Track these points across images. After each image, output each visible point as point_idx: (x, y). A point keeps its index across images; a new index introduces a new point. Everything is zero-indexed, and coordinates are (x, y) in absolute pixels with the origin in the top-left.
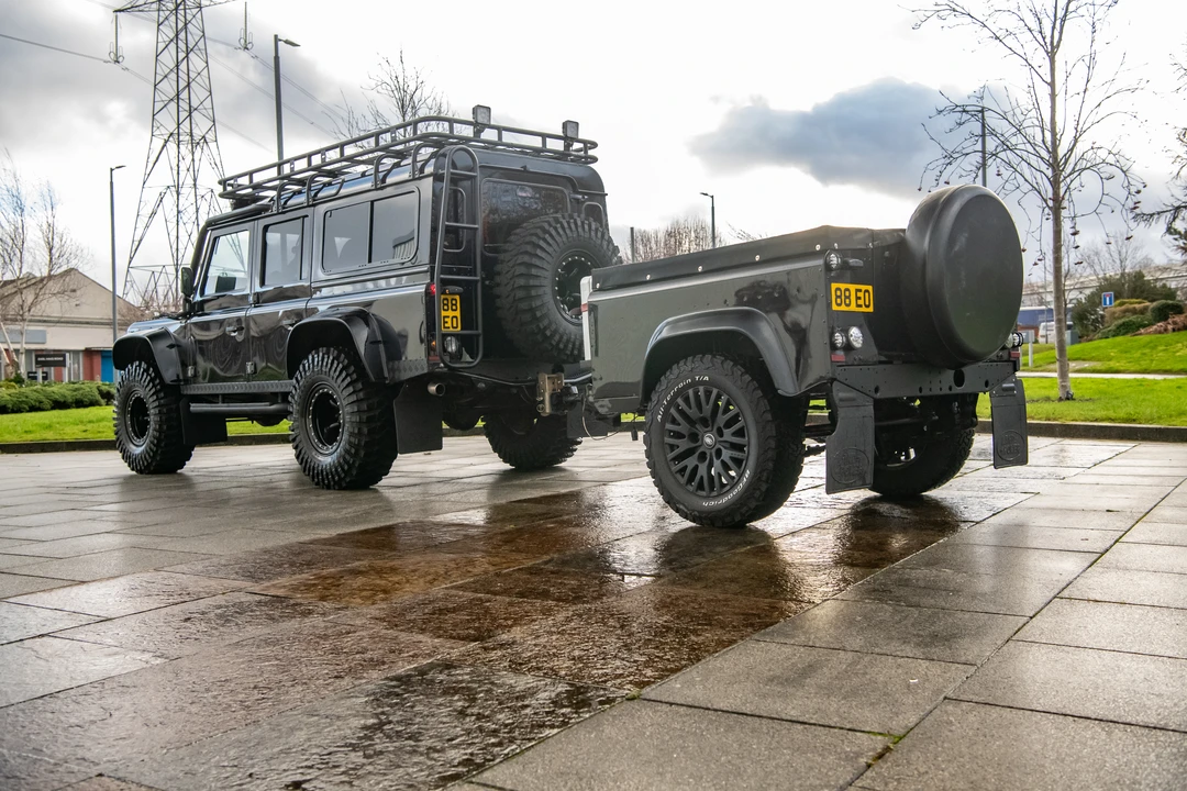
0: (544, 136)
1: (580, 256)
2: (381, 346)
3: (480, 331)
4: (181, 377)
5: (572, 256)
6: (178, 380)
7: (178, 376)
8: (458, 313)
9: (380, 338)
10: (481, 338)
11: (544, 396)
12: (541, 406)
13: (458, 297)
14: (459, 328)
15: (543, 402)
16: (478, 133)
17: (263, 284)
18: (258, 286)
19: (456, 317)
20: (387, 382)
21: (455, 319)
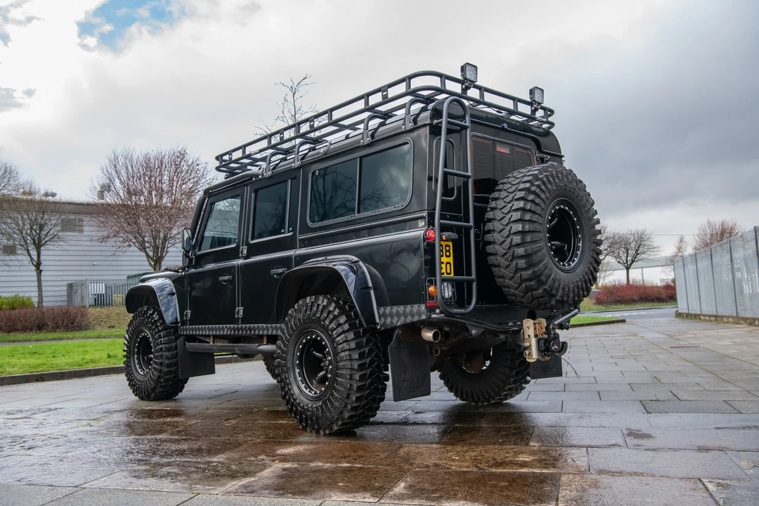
0: (516, 100)
1: (565, 205)
2: (372, 292)
3: (474, 276)
4: (179, 320)
5: (557, 205)
6: (177, 322)
7: (177, 319)
8: (451, 260)
9: (370, 285)
10: (474, 285)
11: (530, 342)
12: (527, 351)
13: (450, 244)
14: (452, 275)
15: (529, 348)
16: (465, 90)
17: (252, 239)
18: (250, 240)
19: (449, 263)
20: (379, 327)
21: (448, 265)
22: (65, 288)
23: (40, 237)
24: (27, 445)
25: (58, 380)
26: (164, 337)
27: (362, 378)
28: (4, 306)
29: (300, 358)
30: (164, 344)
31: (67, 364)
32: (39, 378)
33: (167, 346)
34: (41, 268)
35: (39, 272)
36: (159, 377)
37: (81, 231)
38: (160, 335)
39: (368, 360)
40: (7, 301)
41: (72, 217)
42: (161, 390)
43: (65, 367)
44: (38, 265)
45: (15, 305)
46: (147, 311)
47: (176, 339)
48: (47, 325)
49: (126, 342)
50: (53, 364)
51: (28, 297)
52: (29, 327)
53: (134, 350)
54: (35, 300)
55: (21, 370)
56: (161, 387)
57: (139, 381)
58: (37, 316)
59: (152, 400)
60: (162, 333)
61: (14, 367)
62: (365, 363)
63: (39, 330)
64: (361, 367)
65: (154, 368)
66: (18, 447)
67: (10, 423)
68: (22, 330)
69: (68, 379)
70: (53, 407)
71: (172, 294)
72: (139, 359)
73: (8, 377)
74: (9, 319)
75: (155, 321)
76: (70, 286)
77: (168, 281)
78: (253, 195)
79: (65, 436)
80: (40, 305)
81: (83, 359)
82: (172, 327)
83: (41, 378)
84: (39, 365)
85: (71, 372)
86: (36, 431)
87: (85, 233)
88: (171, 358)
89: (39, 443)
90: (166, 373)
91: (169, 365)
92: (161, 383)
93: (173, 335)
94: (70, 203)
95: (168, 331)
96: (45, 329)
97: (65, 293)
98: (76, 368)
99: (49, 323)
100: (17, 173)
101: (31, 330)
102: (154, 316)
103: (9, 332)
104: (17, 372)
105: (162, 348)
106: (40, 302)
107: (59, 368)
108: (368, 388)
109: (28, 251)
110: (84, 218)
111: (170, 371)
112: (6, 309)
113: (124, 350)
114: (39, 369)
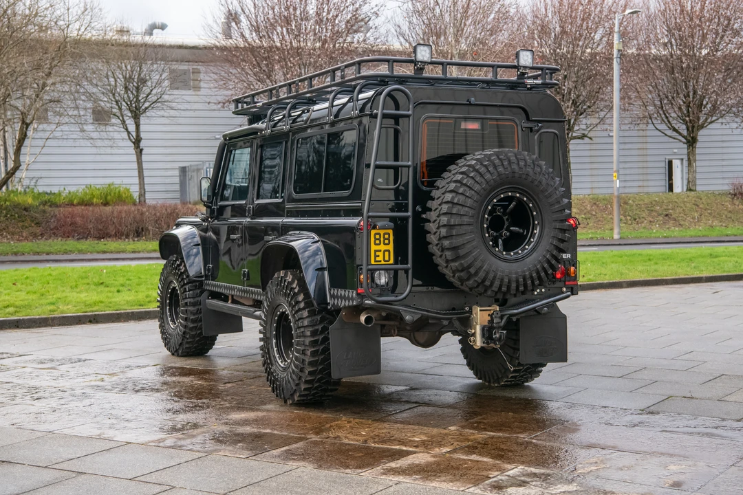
0: (494, 68)
1: (515, 192)
2: (326, 273)
3: (410, 264)
4: (203, 274)
6: (201, 276)
7: (201, 272)
8: (390, 247)
9: (325, 265)
11: (475, 329)
12: (472, 338)
13: (390, 232)
14: (391, 263)
15: (474, 335)
16: (418, 70)
17: (258, 198)
18: (255, 199)
19: (389, 251)
20: (329, 307)
21: (387, 253)
22: (177, 173)
23: (138, 101)
24: (36, 396)
25: (113, 322)
26: (189, 291)
27: (314, 354)
28: (95, 200)
29: (277, 329)
30: (189, 298)
31: (128, 302)
32: (92, 319)
33: (192, 300)
34: (142, 144)
35: (139, 151)
36: (184, 333)
37: (197, 88)
38: (185, 288)
39: (321, 338)
40: (98, 192)
41: (184, 67)
42: (187, 346)
43: (124, 307)
44: (137, 142)
45: (109, 197)
46: (176, 261)
47: (202, 293)
48: (147, 229)
49: (159, 292)
50: (110, 303)
51: (126, 188)
52: (125, 233)
53: (166, 301)
54: (135, 191)
55: (75, 309)
56: (187, 343)
57: (169, 335)
58: (134, 218)
59: (181, 356)
60: (187, 287)
61: (68, 305)
62: (318, 340)
63: (138, 236)
64: (314, 343)
65: (181, 323)
66: (28, 397)
67: (36, 372)
68: (115, 235)
69: (125, 321)
70: (83, 357)
71: (198, 245)
72: (170, 310)
73: (59, 317)
74: (99, 220)
75: (181, 273)
76: (183, 170)
77: (195, 230)
78: (259, 151)
79: (73, 390)
80: (142, 199)
81: (147, 297)
82: (195, 281)
83: (94, 319)
84: (95, 304)
85: (128, 313)
86: (54, 383)
87: (203, 92)
88: (196, 313)
89: (47, 395)
90: (191, 329)
91: (193, 321)
92: (188, 339)
93: (199, 288)
94: (180, 47)
95: (194, 284)
96: (145, 235)
97: (177, 180)
98: (136, 309)
99: (150, 228)
100: (100, 10)
101: (127, 236)
102: (181, 267)
103: (99, 238)
104: (70, 311)
105: (186, 303)
106: (142, 194)
107: (117, 307)
108: (320, 364)
109: (123, 122)
110: (202, 68)
111: (196, 327)
112: (97, 205)
113: (158, 301)
114: (95, 309)
